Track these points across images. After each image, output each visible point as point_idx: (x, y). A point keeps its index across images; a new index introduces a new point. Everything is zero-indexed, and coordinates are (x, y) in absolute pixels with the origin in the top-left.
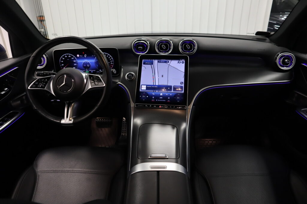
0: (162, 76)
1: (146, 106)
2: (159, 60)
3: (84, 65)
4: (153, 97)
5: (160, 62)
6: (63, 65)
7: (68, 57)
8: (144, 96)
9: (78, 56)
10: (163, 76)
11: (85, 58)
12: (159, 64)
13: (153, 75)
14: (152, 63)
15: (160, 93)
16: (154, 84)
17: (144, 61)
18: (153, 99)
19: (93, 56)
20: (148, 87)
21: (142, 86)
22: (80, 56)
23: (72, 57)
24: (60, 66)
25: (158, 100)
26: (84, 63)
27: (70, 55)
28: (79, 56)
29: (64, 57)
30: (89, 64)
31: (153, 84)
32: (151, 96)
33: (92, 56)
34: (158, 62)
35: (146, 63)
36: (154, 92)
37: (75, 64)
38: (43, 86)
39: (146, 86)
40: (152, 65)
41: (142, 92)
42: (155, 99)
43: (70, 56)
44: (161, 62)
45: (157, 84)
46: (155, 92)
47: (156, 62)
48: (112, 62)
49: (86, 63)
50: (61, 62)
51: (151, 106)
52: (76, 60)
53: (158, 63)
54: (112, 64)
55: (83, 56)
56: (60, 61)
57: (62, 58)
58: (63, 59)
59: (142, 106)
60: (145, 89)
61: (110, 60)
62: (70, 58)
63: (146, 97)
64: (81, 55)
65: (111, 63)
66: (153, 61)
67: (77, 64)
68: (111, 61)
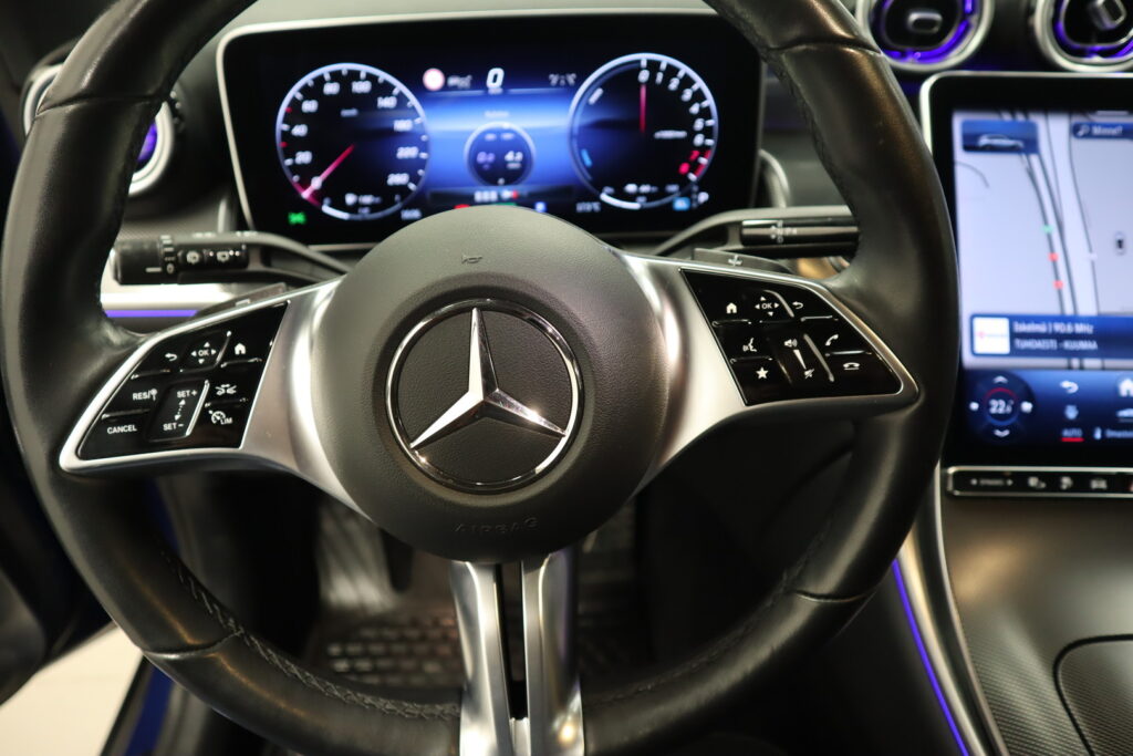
0: (1120, 244)
1: (1033, 482)
2: (1077, 119)
3: (482, 157)
4: (1071, 413)
5: (1089, 135)
6: (304, 157)
7: (347, 97)
8: (998, 407)
9: (433, 79)
10: (1128, 244)
11: (488, 99)
12: (1085, 146)
13: (1049, 237)
14: (1029, 146)
15: (1120, 379)
16: (1069, 311)
17: (965, 125)
18: (1071, 424)
19: (554, 79)
20: (1021, 328)
21: (978, 322)
22: (453, 81)
23: (386, 90)
24: (279, 165)
25: (1111, 434)
26: (480, 145)
27: (370, 77)
28: (446, 87)
29: (312, 92)
30: (518, 144)
31: (1054, 310)
32: (1050, 405)
33: (547, 83)
34: (1075, 130)
35: (984, 141)
36: (1070, 368)
37: (405, 153)
38: (216, 416)
39: (1004, 324)
40: (1034, 159)
41: (986, 375)
42: (1086, 422)
43: (361, 87)
44: (1097, 131)
45: (1087, 308)
46: (1082, 368)
47: (1053, 130)
48: (707, 132)
49: (499, 141)
50: (286, 135)
51: (1066, 481)
52: (413, 113)
53: (1074, 141)
54: (703, 150)
55: (479, 81)
56: (281, 126)
57: (296, 104)
58: (310, 106)
59: (1005, 488)
60: (1005, 348)
61: (694, 118)
62: (366, 101)
63: (1016, 407)
64: (462, 75)
65: (699, 140)
66: (1033, 128)
67: (424, 147)
68: (699, 124)
